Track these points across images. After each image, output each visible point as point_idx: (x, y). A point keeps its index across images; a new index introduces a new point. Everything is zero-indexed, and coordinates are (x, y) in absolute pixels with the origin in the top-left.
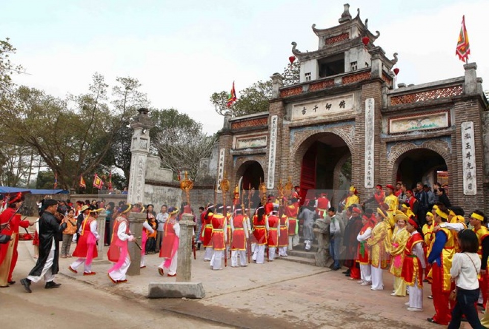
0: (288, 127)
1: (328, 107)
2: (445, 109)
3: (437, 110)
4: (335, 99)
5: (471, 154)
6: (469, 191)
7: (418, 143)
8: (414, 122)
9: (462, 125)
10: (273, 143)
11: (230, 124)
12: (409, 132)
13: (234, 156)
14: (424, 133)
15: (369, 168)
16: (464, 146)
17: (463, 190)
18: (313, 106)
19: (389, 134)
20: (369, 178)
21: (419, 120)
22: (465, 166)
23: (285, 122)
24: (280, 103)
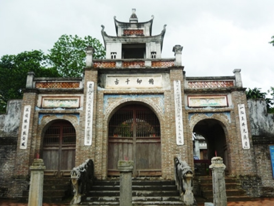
0: (102, 93)
1: (139, 82)
2: (224, 94)
3: (220, 94)
4: (145, 76)
5: (245, 124)
6: (246, 146)
7: (209, 114)
8: (204, 100)
9: (238, 105)
10: (89, 105)
11: (34, 83)
12: (205, 107)
13: (40, 113)
14: (214, 108)
15: (180, 130)
16: (241, 119)
17: (242, 146)
18: (125, 79)
19: (188, 106)
20: (180, 138)
21: (208, 100)
22: (242, 131)
23: (100, 89)
24: (96, 72)
